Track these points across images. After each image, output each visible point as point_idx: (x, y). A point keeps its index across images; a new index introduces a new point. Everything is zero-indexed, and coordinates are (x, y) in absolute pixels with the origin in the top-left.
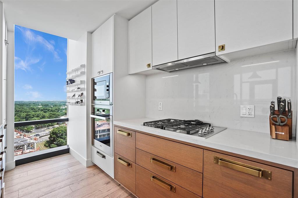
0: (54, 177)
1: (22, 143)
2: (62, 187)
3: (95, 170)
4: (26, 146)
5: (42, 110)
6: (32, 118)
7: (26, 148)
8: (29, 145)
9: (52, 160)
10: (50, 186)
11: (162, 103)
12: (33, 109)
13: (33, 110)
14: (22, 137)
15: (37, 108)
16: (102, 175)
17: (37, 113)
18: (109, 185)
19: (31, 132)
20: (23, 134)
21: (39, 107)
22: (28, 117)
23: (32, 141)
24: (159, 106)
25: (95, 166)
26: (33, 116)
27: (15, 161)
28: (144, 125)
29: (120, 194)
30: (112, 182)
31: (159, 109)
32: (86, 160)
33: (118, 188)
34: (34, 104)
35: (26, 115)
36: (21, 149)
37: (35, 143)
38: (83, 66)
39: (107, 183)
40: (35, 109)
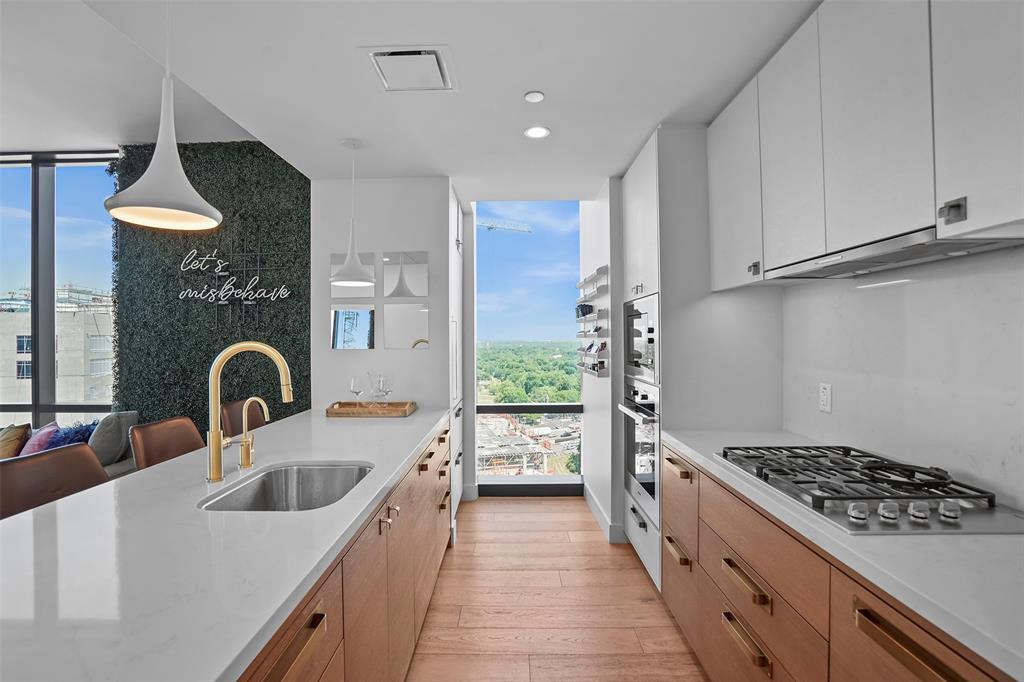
0: (536, 541)
1: (519, 450)
2: (545, 567)
3: (627, 557)
4: (525, 459)
5: (561, 367)
6: (541, 386)
7: (525, 465)
8: (532, 457)
9: (544, 503)
10: (524, 556)
11: (828, 386)
12: (541, 362)
13: (543, 366)
14: (518, 433)
15: (551, 361)
16: (637, 575)
17: (551, 373)
18: (646, 606)
19: (537, 423)
20: (519, 426)
21: (555, 357)
22: (531, 383)
23: (539, 448)
24: (823, 397)
25: (628, 547)
26: (542, 380)
27: (476, 484)
28: (725, 455)
29: (667, 638)
30: (658, 601)
31: (821, 407)
32: (610, 523)
33: (668, 622)
34: (544, 349)
35: (528, 378)
36: (517, 463)
37: (545, 456)
38: (602, 271)
39: (645, 600)
40: (545, 364)
